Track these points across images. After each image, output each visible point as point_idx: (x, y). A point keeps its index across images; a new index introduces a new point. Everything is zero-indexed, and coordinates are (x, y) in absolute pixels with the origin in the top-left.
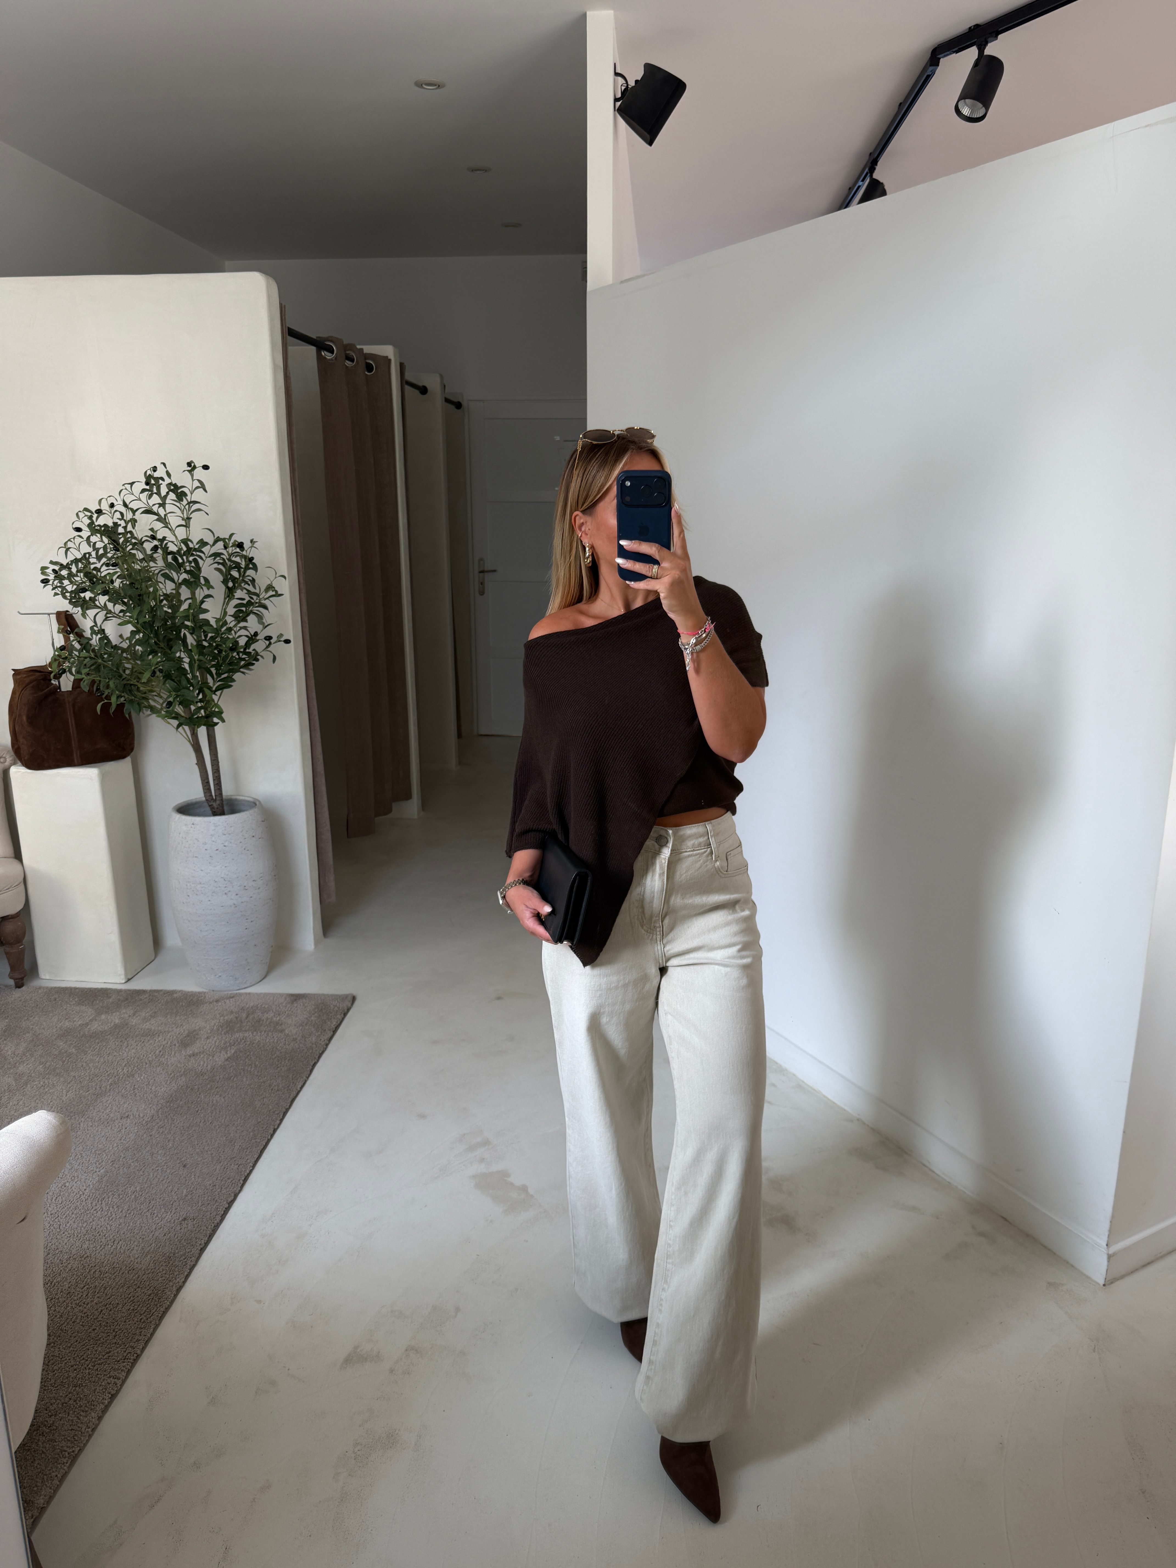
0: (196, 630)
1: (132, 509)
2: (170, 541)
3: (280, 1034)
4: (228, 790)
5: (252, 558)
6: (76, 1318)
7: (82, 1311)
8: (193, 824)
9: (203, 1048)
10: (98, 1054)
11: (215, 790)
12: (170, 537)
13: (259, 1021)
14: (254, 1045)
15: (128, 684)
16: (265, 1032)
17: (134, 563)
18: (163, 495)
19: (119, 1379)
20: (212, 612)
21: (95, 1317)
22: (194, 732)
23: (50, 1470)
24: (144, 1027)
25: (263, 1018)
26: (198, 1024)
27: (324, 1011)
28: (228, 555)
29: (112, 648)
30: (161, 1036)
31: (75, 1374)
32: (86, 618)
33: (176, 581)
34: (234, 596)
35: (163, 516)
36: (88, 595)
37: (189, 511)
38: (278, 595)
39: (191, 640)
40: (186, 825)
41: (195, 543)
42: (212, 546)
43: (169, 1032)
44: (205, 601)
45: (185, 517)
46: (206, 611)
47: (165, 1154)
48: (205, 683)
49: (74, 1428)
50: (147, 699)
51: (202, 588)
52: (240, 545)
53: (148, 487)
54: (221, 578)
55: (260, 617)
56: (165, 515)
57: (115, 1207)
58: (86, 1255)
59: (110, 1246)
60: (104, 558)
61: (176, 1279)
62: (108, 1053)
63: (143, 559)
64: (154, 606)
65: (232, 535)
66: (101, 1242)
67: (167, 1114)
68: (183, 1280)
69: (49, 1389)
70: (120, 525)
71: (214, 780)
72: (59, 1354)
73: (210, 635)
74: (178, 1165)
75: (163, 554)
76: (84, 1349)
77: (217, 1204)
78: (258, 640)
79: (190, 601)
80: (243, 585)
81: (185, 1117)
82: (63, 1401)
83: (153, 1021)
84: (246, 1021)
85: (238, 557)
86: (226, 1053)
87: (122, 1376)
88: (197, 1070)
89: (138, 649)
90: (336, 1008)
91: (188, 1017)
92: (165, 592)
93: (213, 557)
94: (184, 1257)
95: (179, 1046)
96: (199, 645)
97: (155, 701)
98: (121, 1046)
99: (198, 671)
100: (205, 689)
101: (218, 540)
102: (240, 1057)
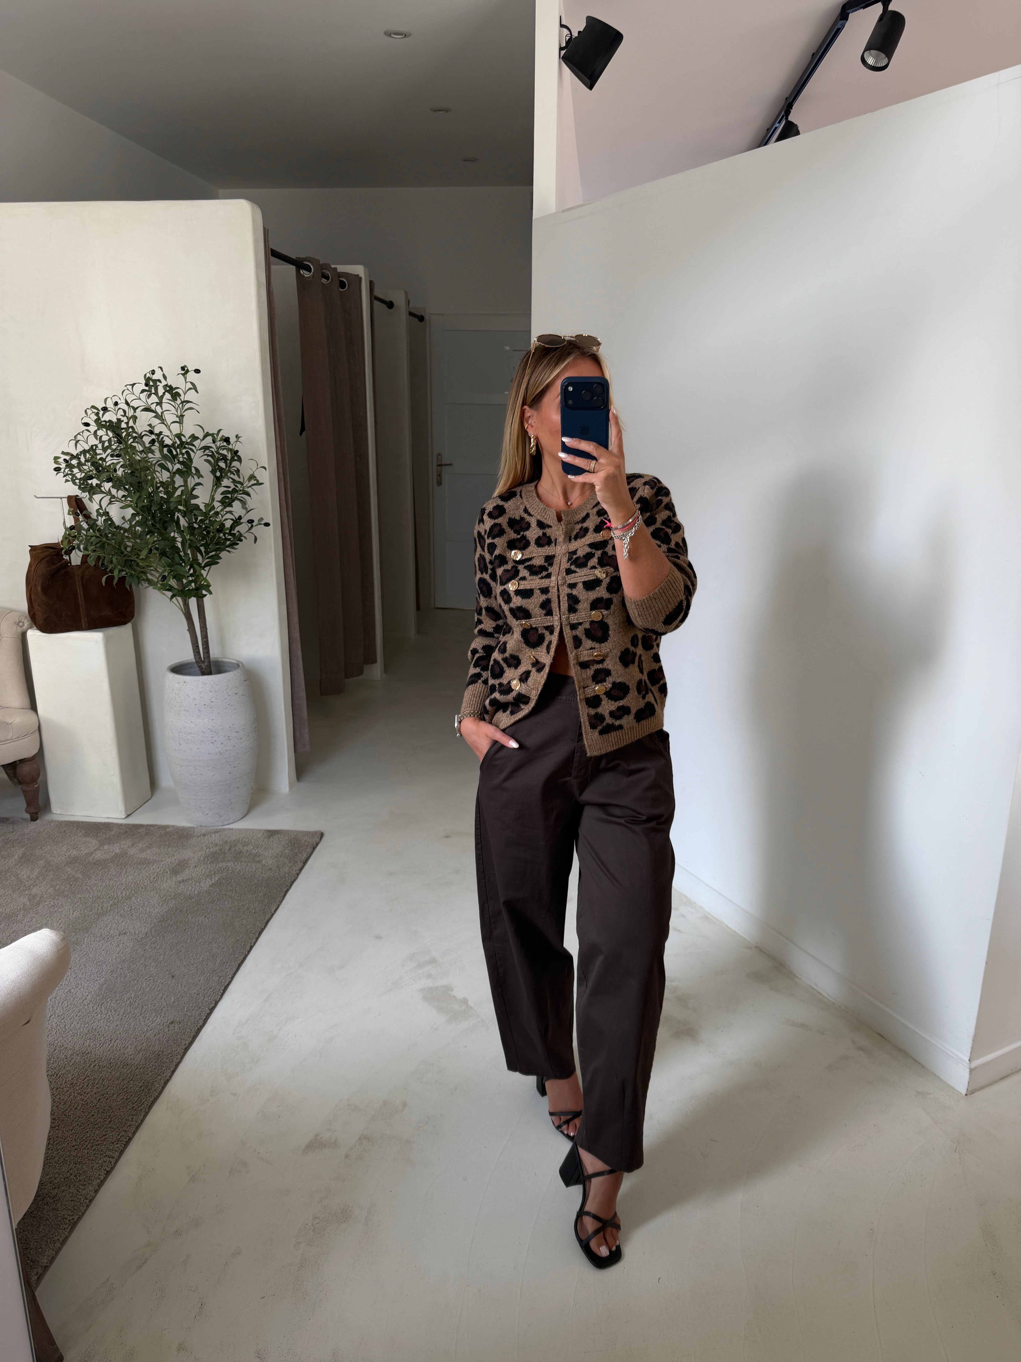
0: (187, 513)
1: (133, 407)
2: (165, 436)
3: (258, 864)
4: (215, 653)
5: (237, 451)
6: (78, 1106)
7: (83, 1100)
8: (185, 682)
9: (191, 876)
10: (101, 879)
11: (203, 653)
12: (166, 432)
13: (240, 852)
14: (235, 874)
15: (129, 560)
16: (245, 862)
17: (134, 454)
18: (160, 395)
19: (113, 1158)
20: (202, 498)
21: (93, 1105)
22: (185, 603)
23: (52, 1234)
24: (140, 856)
25: (243, 850)
26: (187, 855)
27: (296, 845)
28: (216, 448)
29: (115, 528)
30: (155, 865)
31: (75, 1153)
32: (92, 502)
33: (171, 470)
34: (221, 484)
35: (160, 414)
36: (94, 482)
37: (182, 409)
38: (259, 484)
39: (183, 522)
40: (178, 683)
41: (187, 438)
42: (201, 441)
43: (162, 861)
44: (195, 488)
45: (179, 414)
46: (196, 497)
47: (156, 966)
48: (195, 559)
49: (74, 1199)
50: (145, 573)
51: (193, 477)
52: (227, 440)
53: (147, 388)
54: (210, 469)
55: (244, 503)
56: (162, 413)
57: (113, 1011)
58: (87, 1052)
59: (107, 1044)
60: (109, 450)
61: (163, 1074)
62: (110, 878)
63: (143, 451)
64: (152, 492)
65: (219, 431)
66: (100, 1041)
67: (159, 931)
68: (170, 1074)
69: (53, 1165)
70: (123, 421)
71: (203, 644)
72: (63, 1136)
73: (200, 518)
74: (167, 976)
75: (160, 447)
76: (84, 1132)
77: (200, 1010)
78: (242, 523)
79: (183, 488)
80: (229, 474)
81: (174, 935)
82: (65, 1176)
83: (148, 851)
84: (229, 852)
85: (225, 451)
86: (211, 880)
87: (115, 1156)
88: (186, 894)
89: (138, 530)
90: (307, 843)
91: (179, 849)
92: (161, 480)
93: (203, 450)
94: (171, 1055)
95: (171, 873)
96: (191, 528)
97: (152, 574)
98: (121, 872)
99: (189, 550)
100: (195, 565)
101: (207, 435)
102: (223, 884)
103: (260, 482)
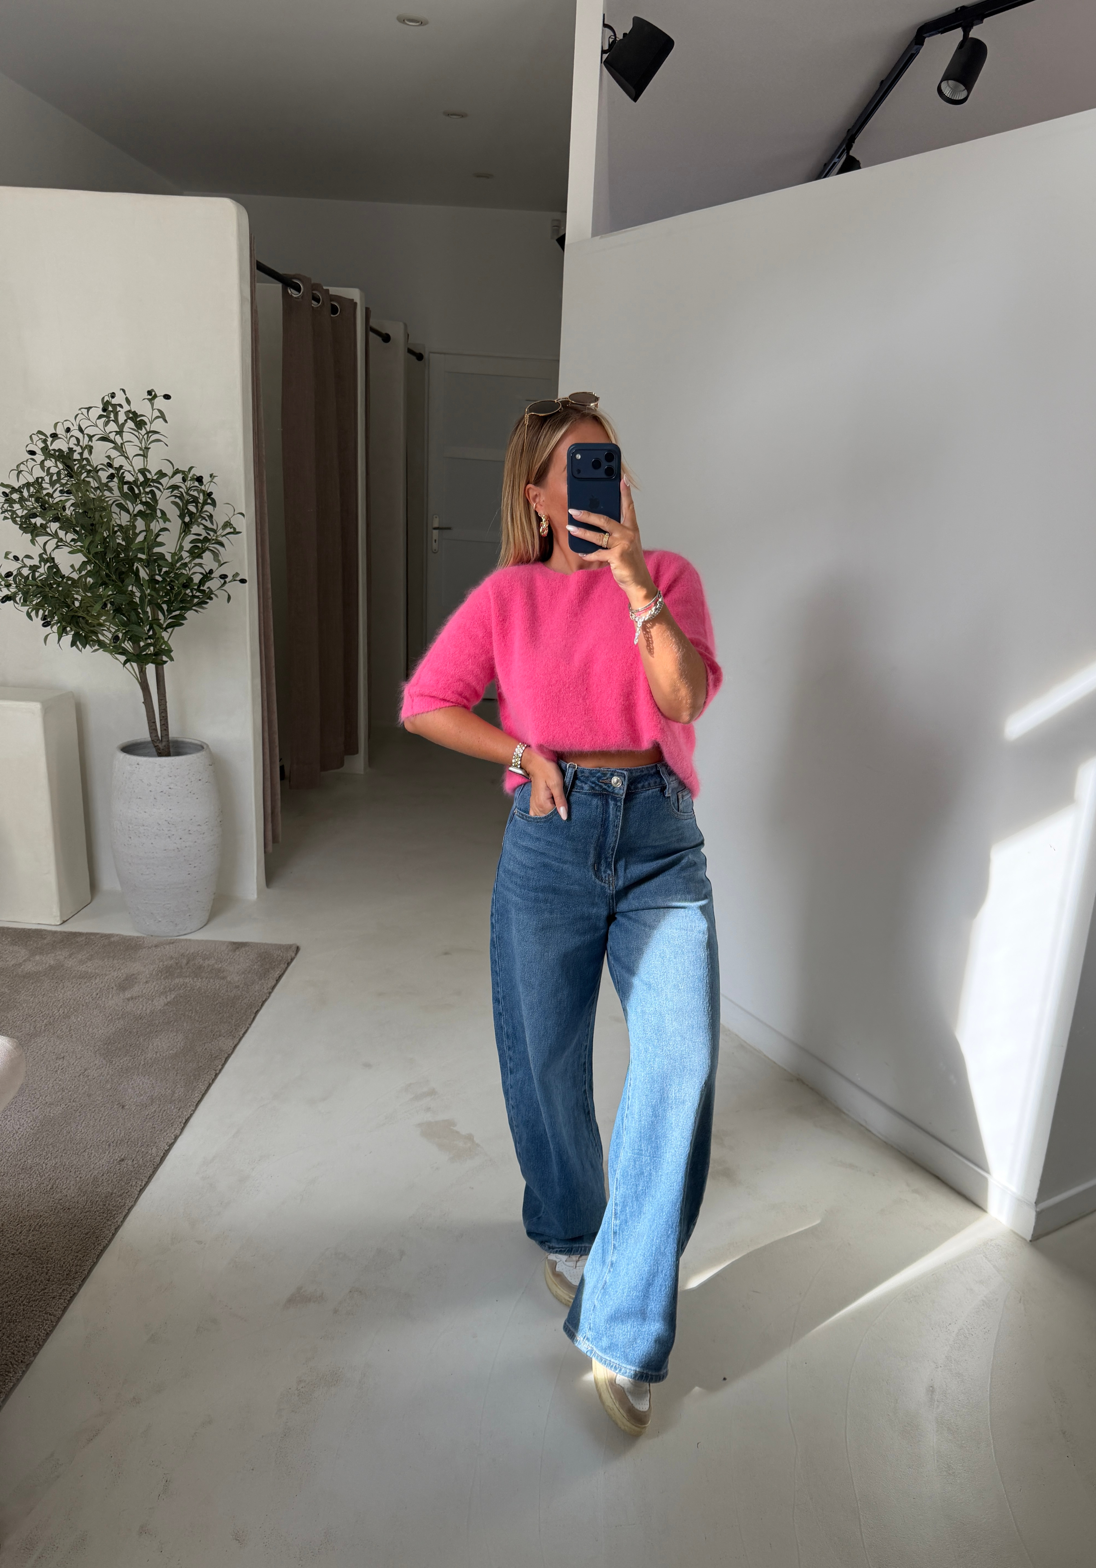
0: (149, 564)
1: (88, 435)
2: (126, 471)
3: (222, 981)
4: (174, 731)
5: (211, 493)
8: (138, 764)
9: (142, 992)
10: (32, 995)
11: (160, 729)
12: (127, 467)
13: (200, 967)
14: (194, 991)
15: (77, 616)
16: (206, 978)
17: (87, 491)
18: (120, 423)
19: (55, 1316)
20: (168, 545)
22: (142, 670)
24: (80, 969)
25: (204, 965)
26: (136, 968)
27: (267, 960)
28: (186, 489)
29: (61, 577)
30: (98, 979)
32: (35, 545)
33: (131, 512)
34: (191, 531)
35: (120, 445)
36: (38, 521)
37: (147, 441)
38: (235, 532)
39: (143, 574)
40: (131, 764)
41: (153, 474)
42: (170, 478)
43: (106, 975)
44: (160, 535)
45: (144, 447)
46: (161, 544)
47: (102, 1095)
48: (156, 620)
50: (96, 633)
51: (158, 521)
52: (200, 479)
53: (105, 414)
54: (178, 512)
55: (216, 555)
56: (122, 444)
58: (19, 1194)
59: (45, 1185)
60: (58, 485)
61: (114, 1218)
62: (43, 993)
63: (98, 488)
64: (108, 536)
65: (191, 468)
66: (36, 1180)
67: (105, 1055)
68: (121, 1219)
70: (75, 451)
71: (161, 720)
73: (164, 570)
75: (119, 483)
77: (157, 1146)
78: (212, 579)
79: (144, 533)
80: (199, 520)
81: (123, 1059)
83: (89, 964)
84: (186, 967)
85: (196, 492)
86: (166, 998)
87: (57, 1313)
88: (136, 1014)
89: (90, 581)
90: (279, 959)
91: (126, 961)
92: (119, 522)
93: (171, 490)
94: (122, 1197)
95: (117, 989)
96: (152, 581)
97: (103, 635)
98: (57, 987)
99: (148, 608)
100: (154, 626)
101: (177, 472)
102: (180, 1002)
103: (237, 531)
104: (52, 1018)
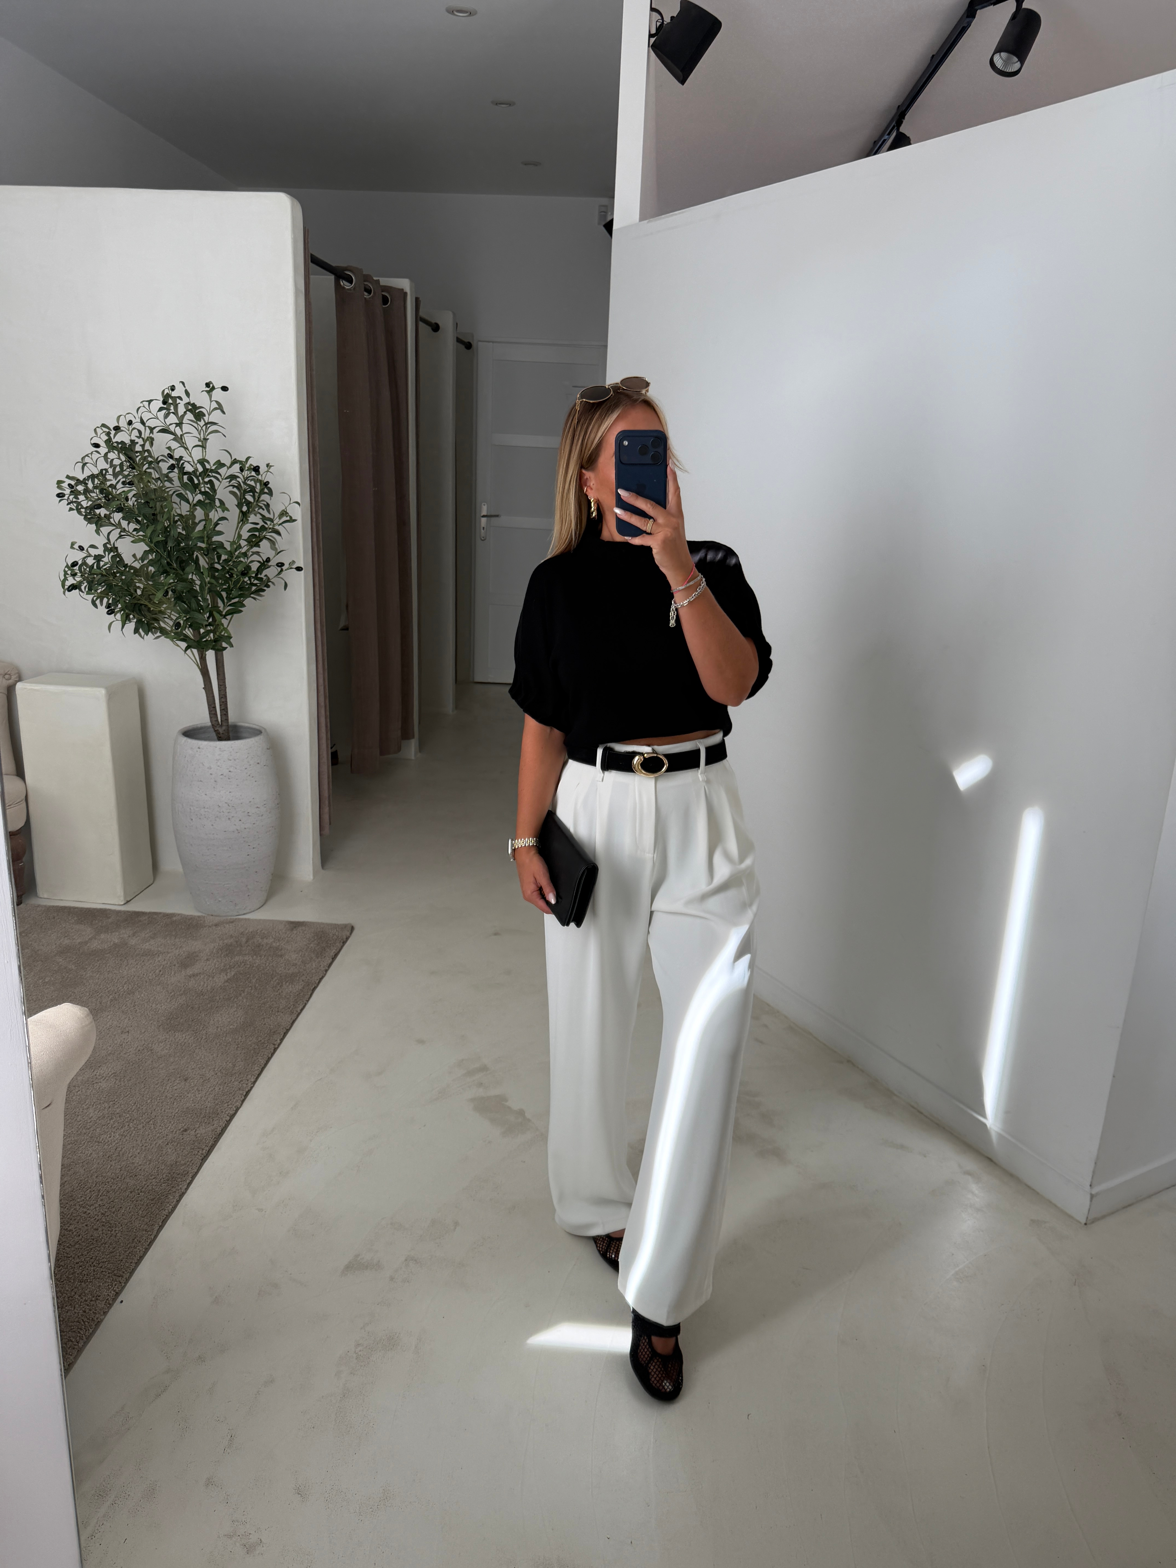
0: (209, 552)
1: (150, 428)
2: (186, 461)
3: (280, 959)
4: (234, 715)
5: (268, 482)
8: (199, 748)
9: (203, 969)
10: (98, 971)
11: (221, 715)
12: (187, 458)
13: (259, 946)
14: (254, 968)
15: (139, 604)
16: (265, 956)
17: (149, 482)
18: (180, 415)
19: (123, 1276)
20: (226, 534)
22: (202, 656)
24: (143, 947)
25: (263, 943)
26: (197, 946)
27: (323, 939)
28: (244, 478)
29: (124, 567)
30: (161, 957)
31: (81, 1271)
32: (99, 535)
33: (191, 502)
34: (248, 520)
35: (179, 436)
36: (103, 512)
37: (206, 432)
38: (291, 520)
39: (203, 562)
40: (192, 748)
41: (212, 465)
42: (228, 468)
43: (169, 953)
44: (219, 524)
45: (202, 438)
46: (220, 533)
47: (166, 1068)
48: (215, 606)
50: (157, 620)
51: (217, 510)
52: (256, 469)
53: (165, 406)
54: (236, 502)
55: (273, 543)
56: (181, 435)
60: (120, 476)
61: (178, 1186)
62: (108, 970)
63: (159, 478)
64: (169, 525)
65: (248, 458)
67: (168, 1030)
68: (186, 1186)
70: (137, 443)
71: (220, 705)
73: (224, 557)
75: (179, 473)
77: (219, 1117)
78: (269, 567)
79: (204, 523)
80: (256, 509)
81: (186, 1034)
82: (69, 1295)
83: (152, 942)
84: (246, 945)
85: (253, 482)
86: (226, 975)
87: (126, 1274)
88: (198, 990)
89: (151, 570)
90: (335, 937)
91: (188, 940)
92: (179, 512)
93: (229, 480)
94: (186, 1166)
95: (179, 967)
96: (212, 569)
97: (165, 622)
98: (121, 964)
99: (208, 595)
100: (215, 613)
102: (240, 979)
104: (118, 994)
